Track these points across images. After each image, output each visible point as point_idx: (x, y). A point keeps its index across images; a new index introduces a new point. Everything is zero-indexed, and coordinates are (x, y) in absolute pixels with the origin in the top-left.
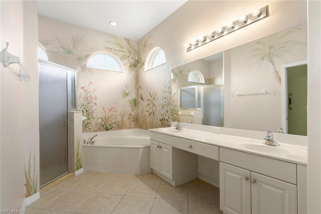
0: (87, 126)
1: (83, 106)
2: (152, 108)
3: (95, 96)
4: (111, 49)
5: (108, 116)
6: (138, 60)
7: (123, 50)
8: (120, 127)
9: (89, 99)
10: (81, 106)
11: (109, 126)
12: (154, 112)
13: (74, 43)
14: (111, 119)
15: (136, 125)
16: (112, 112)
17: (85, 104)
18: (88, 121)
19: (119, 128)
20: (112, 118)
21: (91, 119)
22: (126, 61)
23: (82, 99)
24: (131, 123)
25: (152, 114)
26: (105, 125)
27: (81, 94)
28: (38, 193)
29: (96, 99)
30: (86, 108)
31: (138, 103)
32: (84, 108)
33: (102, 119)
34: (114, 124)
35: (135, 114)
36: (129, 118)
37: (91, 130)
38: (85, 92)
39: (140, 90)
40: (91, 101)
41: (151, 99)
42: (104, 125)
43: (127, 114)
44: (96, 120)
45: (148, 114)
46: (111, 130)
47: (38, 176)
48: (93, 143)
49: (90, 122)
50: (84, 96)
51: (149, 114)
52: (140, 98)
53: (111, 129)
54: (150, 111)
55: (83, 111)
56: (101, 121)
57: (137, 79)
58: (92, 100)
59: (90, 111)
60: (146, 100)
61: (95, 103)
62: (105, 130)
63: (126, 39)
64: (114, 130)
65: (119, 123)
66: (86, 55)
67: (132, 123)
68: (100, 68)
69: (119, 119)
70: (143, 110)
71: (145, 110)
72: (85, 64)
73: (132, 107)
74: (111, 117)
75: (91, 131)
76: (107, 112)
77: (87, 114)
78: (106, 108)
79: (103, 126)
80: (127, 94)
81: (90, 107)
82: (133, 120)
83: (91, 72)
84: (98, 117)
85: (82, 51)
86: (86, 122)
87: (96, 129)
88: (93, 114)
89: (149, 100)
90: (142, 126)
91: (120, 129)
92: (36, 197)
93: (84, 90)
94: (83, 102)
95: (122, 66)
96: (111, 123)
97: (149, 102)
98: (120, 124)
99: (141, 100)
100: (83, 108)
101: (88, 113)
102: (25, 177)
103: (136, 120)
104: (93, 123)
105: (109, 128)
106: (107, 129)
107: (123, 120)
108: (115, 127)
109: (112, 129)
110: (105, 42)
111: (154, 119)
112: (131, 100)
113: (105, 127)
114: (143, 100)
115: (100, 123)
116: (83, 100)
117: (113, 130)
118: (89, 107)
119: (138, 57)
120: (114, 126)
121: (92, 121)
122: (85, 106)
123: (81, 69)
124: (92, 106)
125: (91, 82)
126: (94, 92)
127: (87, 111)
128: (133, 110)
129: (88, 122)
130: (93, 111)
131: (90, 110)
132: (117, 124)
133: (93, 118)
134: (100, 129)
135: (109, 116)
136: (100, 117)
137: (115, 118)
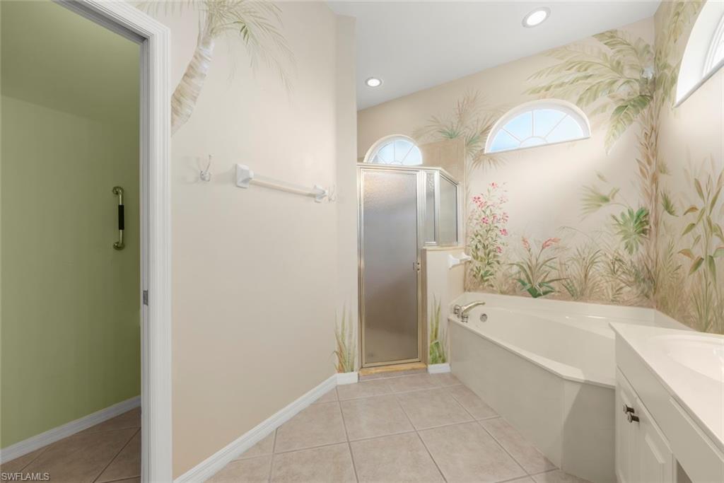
0: (485, 278)
1: (476, 236)
2: (703, 240)
3: (504, 214)
4: (548, 89)
5: (537, 260)
6: (657, 77)
7: (590, 72)
8: (578, 291)
9: (490, 221)
10: (473, 236)
11: (540, 285)
12: (711, 258)
13: (460, 115)
14: (547, 268)
15: (647, 296)
16: (548, 253)
17: (481, 233)
18: (486, 269)
19: (573, 296)
20: (551, 267)
21: (492, 265)
22: (603, 99)
23: (475, 221)
24: (621, 288)
25: (704, 262)
26: (530, 282)
27: (473, 212)
28: (355, 374)
29: (506, 220)
30: (482, 241)
31: (656, 224)
32: (480, 242)
33: (521, 267)
34: (555, 282)
35: (640, 261)
36: (614, 272)
37: (495, 289)
38: (482, 207)
39: (662, 178)
40: (496, 225)
41: (700, 204)
42: (526, 281)
43: (603, 258)
44: (505, 267)
45: (687, 263)
46: (546, 298)
47: (355, 347)
48: (465, 320)
49: (492, 271)
50: (480, 216)
51: (693, 262)
52: (661, 207)
53: (545, 293)
54: (698, 252)
55: (476, 247)
56: (519, 272)
57: (652, 140)
58: (497, 222)
59: (491, 248)
60: (680, 212)
61: (504, 230)
62: (528, 293)
63: (601, 36)
64: (553, 298)
65: (574, 281)
66: (485, 128)
67: (628, 289)
68: (521, 147)
69: (574, 270)
70: (670, 247)
71: (678, 247)
72: (480, 149)
73: (625, 238)
74: (548, 263)
75: (493, 290)
76: (536, 250)
77: (485, 254)
78: (531, 241)
79: (524, 284)
80: (606, 200)
81: (492, 238)
82: (632, 279)
83: (494, 161)
84: (510, 263)
85: (476, 123)
86: (483, 269)
87: (505, 288)
88: (499, 254)
89: (693, 209)
90: (667, 303)
91: (575, 300)
92: (350, 378)
93: (479, 203)
94: (478, 228)
95: (587, 121)
96: (547, 280)
97: (692, 218)
98: (576, 286)
99: (666, 212)
100: (476, 240)
101: (487, 251)
102: (336, 342)
103: (644, 280)
104: (499, 275)
105: (541, 290)
106: (535, 294)
107: (586, 276)
108: (559, 292)
109: (548, 295)
110: (529, 79)
111: (712, 286)
112: (623, 215)
113: (529, 286)
114: (671, 213)
115: (514, 277)
116: (477, 223)
117: (550, 298)
118: (490, 239)
119: (657, 67)
120: (557, 289)
121: (496, 269)
122: (481, 236)
123: (473, 162)
124: (496, 235)
125: (493, 184)
126: (501, 206)
127: (485, 247)
128: (629, 248)
129: (488, 271)
130: (499, 248)
131: (493, 245)
132: (565, 283)
133: (498, 262)
134: (515, 291)
135: (541, 260)
136: (515, 262)
137: (558, 267)
